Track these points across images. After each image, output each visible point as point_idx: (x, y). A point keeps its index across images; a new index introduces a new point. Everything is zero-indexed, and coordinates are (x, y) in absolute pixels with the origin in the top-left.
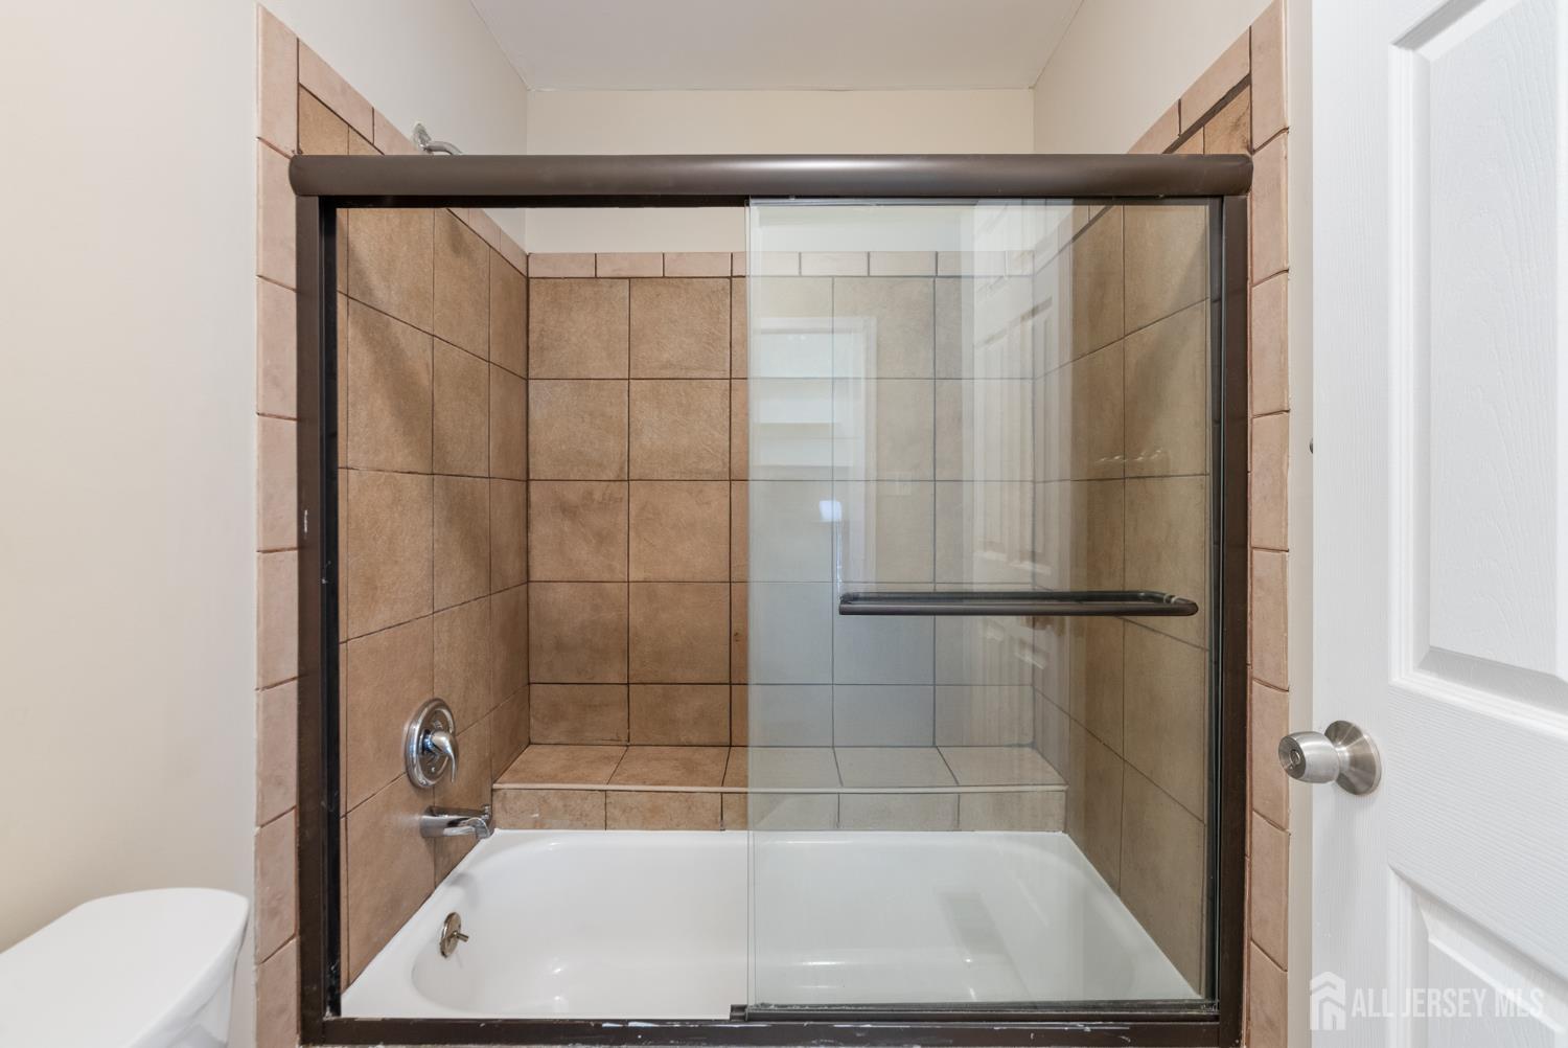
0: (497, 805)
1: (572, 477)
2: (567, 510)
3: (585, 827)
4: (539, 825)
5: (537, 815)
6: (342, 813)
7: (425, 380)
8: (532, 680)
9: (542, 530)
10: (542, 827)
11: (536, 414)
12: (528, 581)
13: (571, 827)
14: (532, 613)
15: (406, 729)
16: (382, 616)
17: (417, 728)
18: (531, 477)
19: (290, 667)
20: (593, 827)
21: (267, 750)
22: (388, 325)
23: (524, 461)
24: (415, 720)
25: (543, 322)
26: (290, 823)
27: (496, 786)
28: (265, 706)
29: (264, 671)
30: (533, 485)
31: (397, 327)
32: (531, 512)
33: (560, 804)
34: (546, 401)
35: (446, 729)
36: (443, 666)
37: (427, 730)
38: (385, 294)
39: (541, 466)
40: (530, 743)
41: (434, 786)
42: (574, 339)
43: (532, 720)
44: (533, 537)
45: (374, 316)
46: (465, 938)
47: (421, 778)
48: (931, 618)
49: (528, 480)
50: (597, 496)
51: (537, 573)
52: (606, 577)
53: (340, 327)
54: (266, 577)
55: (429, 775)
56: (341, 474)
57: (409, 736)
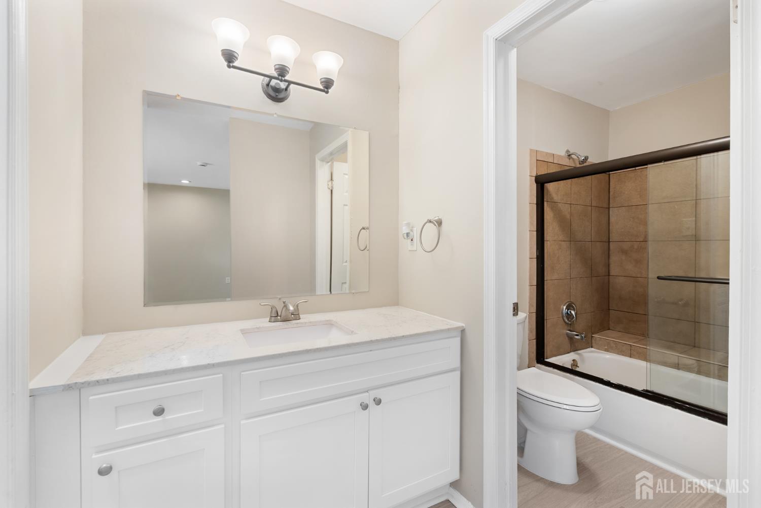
0: (593, 341)
1: (625, 240)
2: (624, 252)
3: (623, 355)
4: (607, 350)
5: (606, 347)
6: (545, 319)
7: (568, 216)
8: (610, 308)
9: (613, 259)
10: (608, 351)
11: (612, 219)
12: (609, 276)
13: (618, 354)
14: (611, 286)
15: (562, 307)
16: (555, 276)
17: (565, 307)
18: (611, 240)
19: (535, 283)
20: (626, 356)
21: (530, 298)
22: (558, 205)
23: (608, 236)
24: (564, 305)
25: (615, 188)
26: (534, 315)
27: (593, 335)
28: (530, 289)
29: (530, 282)
30: (611, 243)
31: (560, 205)
32: (610, 252)
33: (614, 346)
34: (616, 216)
35: (574, 310)
36: (574, 293)
37: (568, 308)
38: (556, 198)
39: (614, 236)
40: (609, 329)
41: (570, 324)
42: (626, 193)
43: (610, 322)
44: (611, 261)
45: (554, 203)
46: (578, 367)
47: (566, 320)
48: (694, 283)
49: (609, 242)
50: (636, 247)
51: (612, 273)
52: (639, 276)
53: (545, 209)
54: (530, 264)
55: (568, 319)
56: (545, 242)
57: (563, 309)
